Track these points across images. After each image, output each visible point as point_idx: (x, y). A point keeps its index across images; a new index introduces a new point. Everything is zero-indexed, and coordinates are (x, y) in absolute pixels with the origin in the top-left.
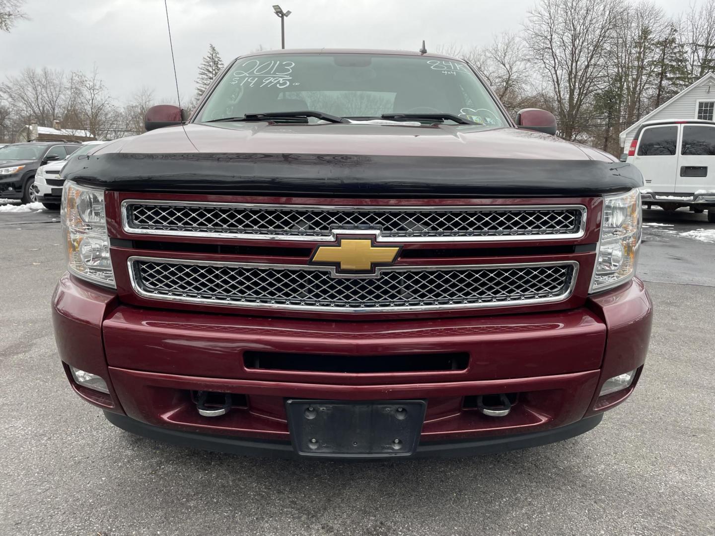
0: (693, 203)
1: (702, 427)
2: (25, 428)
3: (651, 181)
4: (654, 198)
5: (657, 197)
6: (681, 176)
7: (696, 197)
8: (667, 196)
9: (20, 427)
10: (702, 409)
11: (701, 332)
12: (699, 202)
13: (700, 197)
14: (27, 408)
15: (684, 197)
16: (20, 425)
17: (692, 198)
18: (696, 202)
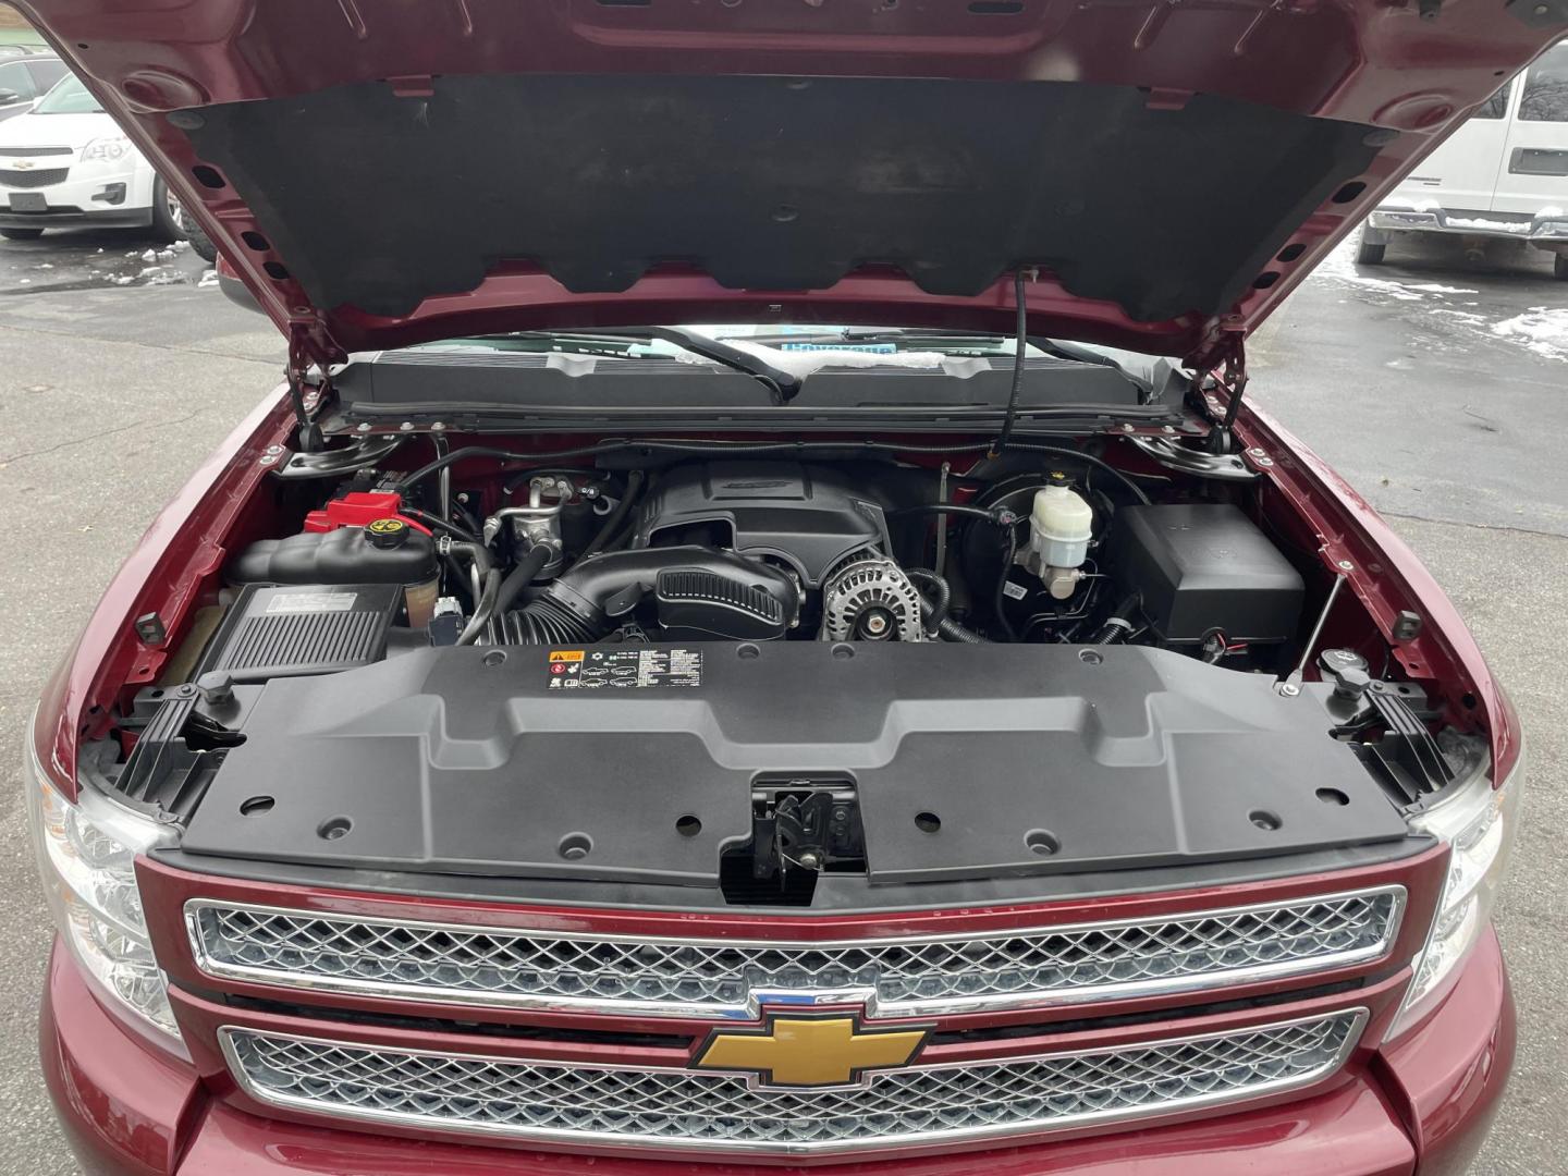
0: (1529, 237)
1: (1543, 1069)
2: (27, 1108)
3: (1439, 180)
4: (1441, 221)
5: (1449, 221)
6: (1511, 172)
7: (1538, 224)
8: (1473, 220)
9: (14, 1104)
10: (1544, 1001)
11: (1541, 713)
12: (1542, 237)
13: (1548, 224)
14: (25, 1031)
15: (1511, 222)
16: (14, 1097)
17: (1527, 226)
18: (1535, 237)
